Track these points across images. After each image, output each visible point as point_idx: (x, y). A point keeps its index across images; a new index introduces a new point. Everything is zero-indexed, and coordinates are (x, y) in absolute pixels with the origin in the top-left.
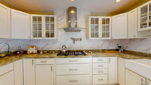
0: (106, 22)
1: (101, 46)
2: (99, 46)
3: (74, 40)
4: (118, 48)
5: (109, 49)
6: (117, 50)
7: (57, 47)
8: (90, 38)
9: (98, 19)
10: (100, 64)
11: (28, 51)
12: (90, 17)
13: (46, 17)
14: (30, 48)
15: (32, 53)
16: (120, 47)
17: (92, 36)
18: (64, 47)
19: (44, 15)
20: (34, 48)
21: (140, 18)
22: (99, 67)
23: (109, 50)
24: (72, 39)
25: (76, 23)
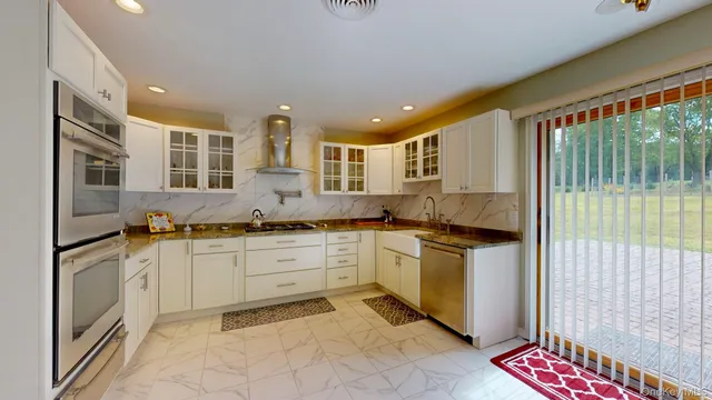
0: (356, 156)
1: (349, 211)
2: (344, 210)
3: (282, 196)
4: (383, 215)
6: (382, 219)
7: (231, 214)
8: (323, 192)
9: (340, 149)
10: (343, 246)
11: (151, 226)
12: (323, 144)
13: (210, 136)
14: (154, 218)
15: (163, 232)
16: (385, 212)
17: (328, 188)
18: (257, 213)
19: (205, 130)
20: (165, 217)
22: (340, 253)
24: (276, 192)
25: (290, 141)
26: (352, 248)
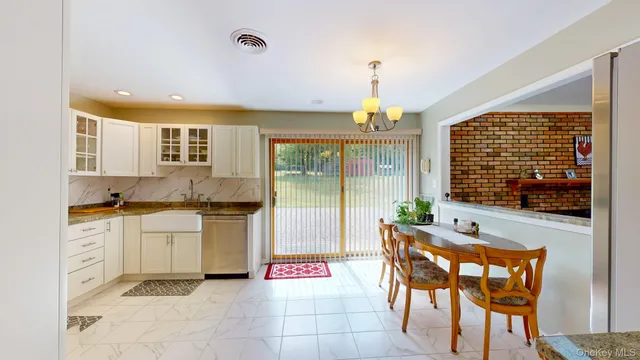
4: (113, 199)
5: (85, 203)
6: (108, 204)
16: (116, 195)
21: (160, 144)
22: (85, 249)
23: (87, 207)
26: (99, 240)
